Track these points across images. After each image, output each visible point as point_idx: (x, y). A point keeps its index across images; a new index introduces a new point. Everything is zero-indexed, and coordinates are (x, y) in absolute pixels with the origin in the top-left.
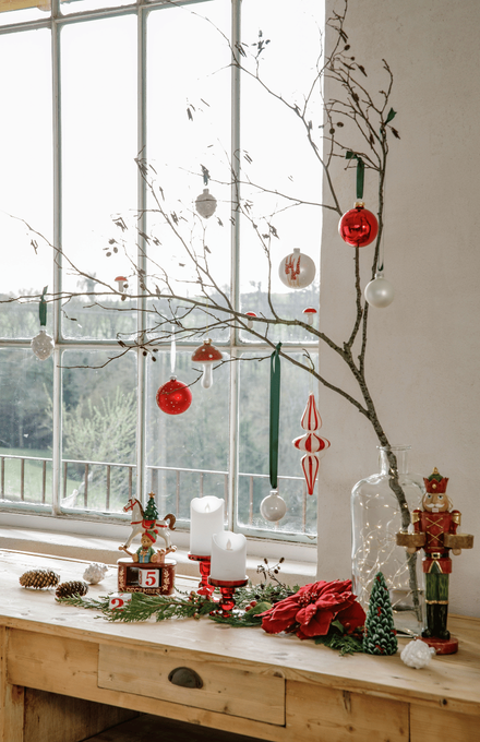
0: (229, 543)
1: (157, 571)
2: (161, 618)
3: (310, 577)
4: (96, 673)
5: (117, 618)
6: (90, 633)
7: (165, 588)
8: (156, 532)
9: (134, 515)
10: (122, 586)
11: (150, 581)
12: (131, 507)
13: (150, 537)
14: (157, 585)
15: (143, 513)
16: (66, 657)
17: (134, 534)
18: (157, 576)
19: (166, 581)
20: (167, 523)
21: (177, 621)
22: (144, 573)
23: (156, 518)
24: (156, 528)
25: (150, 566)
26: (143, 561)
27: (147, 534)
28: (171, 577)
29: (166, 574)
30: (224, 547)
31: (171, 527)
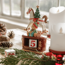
1: (36, 41)
7: (40, 48)
8: (38, 23)
11: (33, 45)
13: (35, 26)
19: (40, 45)
20: (44, 20)
22: (30, 41)
24: (38, 21)
27: (34, 24)
29: (40, 42)
31: (45, 21)
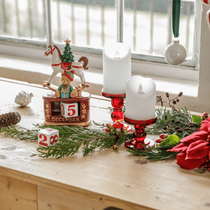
0: (141, 87)
1: (76, 105)
2: (87, 152)
3: (192, 98)
4: (36, 201)
5: (49, 154)
6: (29, 176)
7: (83, 117)
8: (73, 72)
9: (53, 59)
10: (48, 116)
11: (71, 112)
12: (51, 52)
13: (68, 76)
14: (76, 115)
15: (61, 56)
16: (9, 186)
17: (55, 73)
18: (76, 108)
19: (84, 111)
20: (81, 64)
21: (100, 153)
22: (66, 106)
23: (73, 61)
24: (73, 69)
25: (70, 100)
26: (64, 96)
27: (65, 74)
28: (87, 108)
29: (84, 106)
30: (137, 90)
31: (85, 67)
